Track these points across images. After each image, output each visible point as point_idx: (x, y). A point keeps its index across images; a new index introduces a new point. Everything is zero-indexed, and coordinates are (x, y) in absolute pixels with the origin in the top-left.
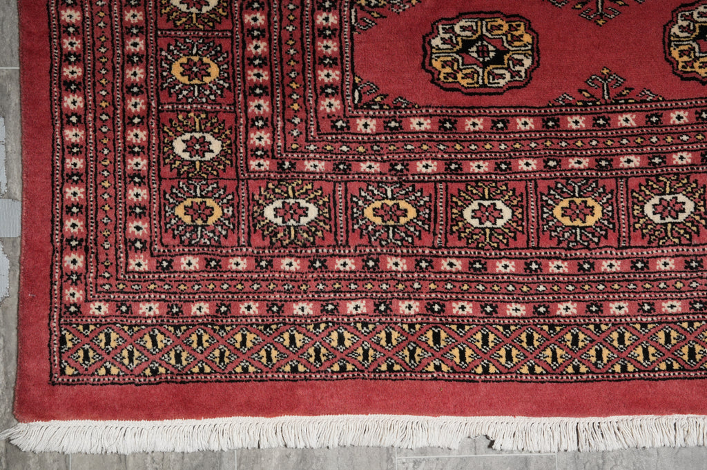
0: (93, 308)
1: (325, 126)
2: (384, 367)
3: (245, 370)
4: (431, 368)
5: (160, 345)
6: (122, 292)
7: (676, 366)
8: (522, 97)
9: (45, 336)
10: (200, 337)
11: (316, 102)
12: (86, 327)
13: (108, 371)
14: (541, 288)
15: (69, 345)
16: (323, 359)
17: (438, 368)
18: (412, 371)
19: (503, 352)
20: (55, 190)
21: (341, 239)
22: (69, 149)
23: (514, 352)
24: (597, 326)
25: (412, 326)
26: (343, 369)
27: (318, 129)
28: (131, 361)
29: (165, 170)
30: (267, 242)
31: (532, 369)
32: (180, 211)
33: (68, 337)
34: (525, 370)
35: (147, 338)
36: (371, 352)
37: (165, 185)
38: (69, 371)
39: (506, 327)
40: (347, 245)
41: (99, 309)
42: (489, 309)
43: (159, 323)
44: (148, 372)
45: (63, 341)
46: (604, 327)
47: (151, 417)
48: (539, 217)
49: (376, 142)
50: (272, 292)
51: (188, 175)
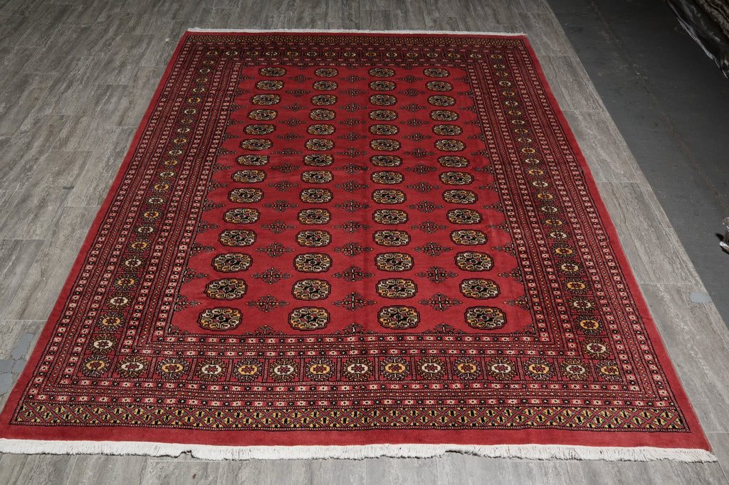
0: (40, 397)
1: (155, 339)
2: (154, 423)
3: (94, 422)
4: (174, 423)
5: (62, 411)
6: (53, 391)
7: (279, 426)
8: (233, 332)
9: (15, 406)
10: (79, 409)
11: (154, 332)
12: (34, 404)
13: (36, 420)
14: (228, 396)
15: (24, 410)
16: (129, 418)
17: (177, 423)
18: (166, 424)
19: (206, 419)
20: (43, 355)
21: (150, 376)
22: (54, 344)
23: (211, 419)
24: (249, 410)
25: (170, 408)
26: (136, 423)
27: (152, 340)
28: (47, 417)
29: (88, 352)
30: (119, 376)
31: (217, 426)
32: (88, 365)
33: (25, 407)
34: (215, 426)
35: (57, 409)
36: (150, 416)
37: (86, 356)
38: (19, 420)
39: (210, 410)
40: (152, 378)
41: (42, 397)
42: (204, 403)
43: (64, 404)
44: (52, 422)
45: (22, 408)
46: (251, 411)
47: (46, 439)
48: (232, 371)
49: (173, 345)
50: (115, 394)
51: (96, 353)
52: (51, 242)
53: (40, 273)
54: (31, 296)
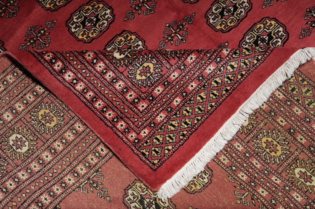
0: (142, 134)
2: (255, 62)
3: (212, 106)
5: (176, 125)
6: (146, 120)
9: (137, 158)
10: (186, 110)
12: (146, 142)
13: (168, 150)
15: (147, 153)
16: (232, 78)
20: (92, 109)
22: (83, 93)
26: (242, 75)
28: (172, 139)
29: (121, 69)
30: (177, 59)
32: (138, 77)
33: (144, 151)
35: (169, 127)
36: (246, 61)
37: (126, 73)
38: (156, 162)
41: (145, 133)
43: (168, 118)
44: (181, 137)
45: (144, 154)
47: (197, 151)
50: (194, 74)
51: (129, 62)
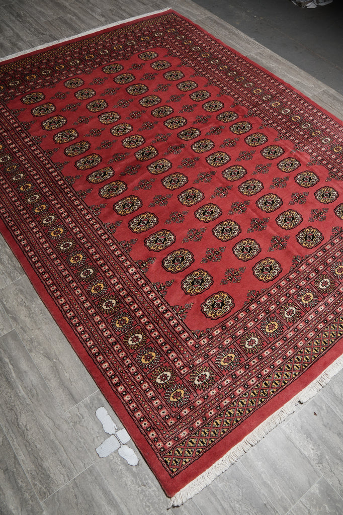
0: (168, 445)
1: (194, 349)
2: (260, 403)
3: (224, 432)
4: (272, 393)
5: (195, 442)
6: (172, 434)
7: (325, 348)
8: (236, 309)
9: (160, 464)
10: (204, 432)
11: (187, 344)
12: (170, 453)
13: (185, 462)
14: (280, 352)
15: (169, 462)
16: (242, 412)
17: (273, 392)
18: (268, 398)
19: (285, 375)
20: (132, 418)
21: (221, 375)
22: (128, 403)
23: (287, 373)
24: (300, 352)
25: (257, 386)
26: (249, 411)
27: (192, 351)
28: (190, 454)
29: (160, 390)
30: (202, 391)
31: (295, 374)
32: (172, 399)
33: (167, 459)
34: (294, 376)
35: (189, 443)
36: (253, 401)
37: (162, 394)
38: (174, 470)
39: (280, 368)
40: (224, 376)
41: (170, 444)
42: (272, 367)
43: (189, 436)
44: (197, 453)
45: (166, 462)
46: (302, 351)
47: (208, 467)
48: (264, 335)
49: (210, 344)
50: (214, 404)
51: (167, 387)
52: (21, 328)
53: (46, 359)
54: (61, 380)
